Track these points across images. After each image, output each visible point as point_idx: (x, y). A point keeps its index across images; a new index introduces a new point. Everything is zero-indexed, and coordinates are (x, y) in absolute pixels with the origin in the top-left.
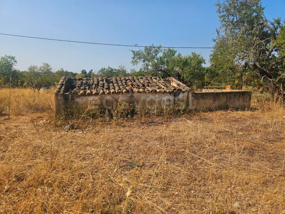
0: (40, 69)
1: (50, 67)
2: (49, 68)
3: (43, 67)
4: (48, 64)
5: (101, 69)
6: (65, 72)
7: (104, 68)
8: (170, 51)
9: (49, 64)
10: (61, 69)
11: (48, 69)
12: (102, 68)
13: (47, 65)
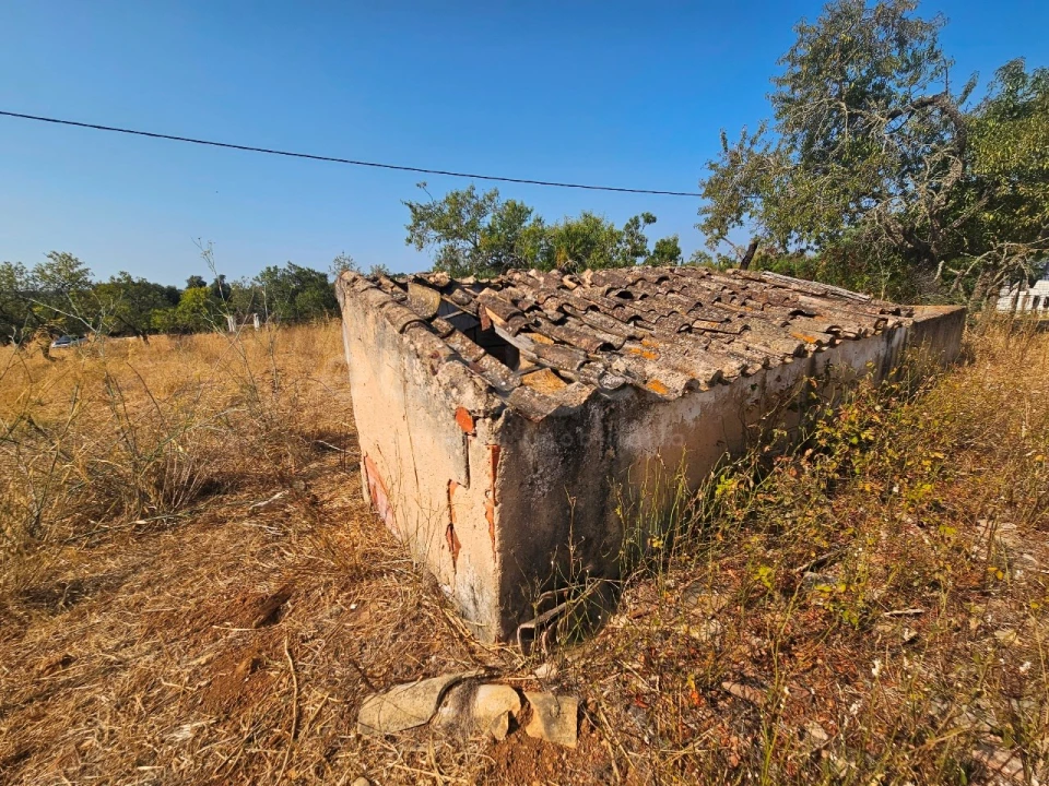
0: (35, 274)
1: (81, 267)
2: (76, 270)
3: (50, 266)
4: (70, 258)
5: (265, 270)
6: (139, 284)
7: (275, 268)
8: (514, 208)
9: (73, 257)
10: (122, 273)
11: (73, 275)
12: (269, 269)
13: (68, 261)
